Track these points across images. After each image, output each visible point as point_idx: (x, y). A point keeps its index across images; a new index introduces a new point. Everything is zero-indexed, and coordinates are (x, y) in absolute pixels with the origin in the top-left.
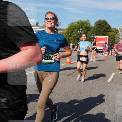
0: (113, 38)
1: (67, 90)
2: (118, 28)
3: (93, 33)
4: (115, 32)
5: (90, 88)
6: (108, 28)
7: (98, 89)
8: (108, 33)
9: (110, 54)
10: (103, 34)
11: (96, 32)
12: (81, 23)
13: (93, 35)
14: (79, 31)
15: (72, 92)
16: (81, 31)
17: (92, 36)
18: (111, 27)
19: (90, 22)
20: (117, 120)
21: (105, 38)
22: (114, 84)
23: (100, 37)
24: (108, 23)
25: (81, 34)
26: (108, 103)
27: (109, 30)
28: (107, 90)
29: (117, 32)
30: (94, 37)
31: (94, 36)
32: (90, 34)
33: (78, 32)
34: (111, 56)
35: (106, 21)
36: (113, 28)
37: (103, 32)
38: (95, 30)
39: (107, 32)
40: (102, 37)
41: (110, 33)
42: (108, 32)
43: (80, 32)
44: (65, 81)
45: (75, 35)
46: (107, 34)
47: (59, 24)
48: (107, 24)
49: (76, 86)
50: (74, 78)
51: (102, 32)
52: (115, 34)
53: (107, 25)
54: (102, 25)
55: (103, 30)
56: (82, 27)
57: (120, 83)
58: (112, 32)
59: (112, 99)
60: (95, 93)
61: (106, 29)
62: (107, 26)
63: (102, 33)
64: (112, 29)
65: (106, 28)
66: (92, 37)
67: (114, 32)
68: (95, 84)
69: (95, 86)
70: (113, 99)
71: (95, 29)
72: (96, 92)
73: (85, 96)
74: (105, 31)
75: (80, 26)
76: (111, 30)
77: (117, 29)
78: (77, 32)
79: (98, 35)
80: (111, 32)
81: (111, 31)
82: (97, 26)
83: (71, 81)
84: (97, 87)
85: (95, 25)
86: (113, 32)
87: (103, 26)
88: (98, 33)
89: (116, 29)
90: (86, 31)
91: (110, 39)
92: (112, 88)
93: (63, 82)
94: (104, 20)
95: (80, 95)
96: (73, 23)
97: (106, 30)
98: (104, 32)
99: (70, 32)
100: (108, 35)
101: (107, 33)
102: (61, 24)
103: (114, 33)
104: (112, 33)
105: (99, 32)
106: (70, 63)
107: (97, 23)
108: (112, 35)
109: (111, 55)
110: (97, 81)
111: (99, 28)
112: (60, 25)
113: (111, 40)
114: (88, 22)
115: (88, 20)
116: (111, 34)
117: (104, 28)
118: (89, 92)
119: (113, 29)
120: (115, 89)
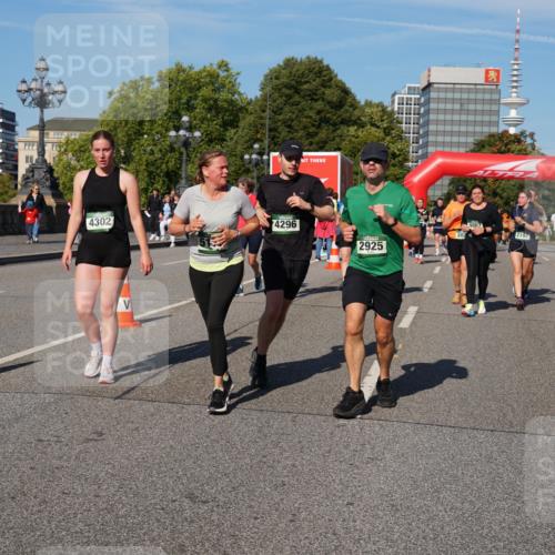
1: (112, 490)
2: (393, 102)
3: (259, 136)
4: (378, 127)
5: (248, 461)
6: (339, 105)
7: (294, 465)
8: (339, 132)
10: (317, 139)
11: (270, 130)
12: (184, 82)
13: (256, 146)
14: (177, 129)
15: (146, 497)
16: (190, 129)
17: (254, 156)
18: (354, 98)
19: (238, 74)
21: (324, 160)
22: (382, 426)
24: (339, 77)
25: (186, 144)
26: (350, 545)
27: (344, 116)
28: (344, 466)
29: (387, 121)
30: (265, 157)
31: (261, 154)
32: (242, 141)
33: (173, 133)
35: (325, 63)
36: (368, 104)
37: (312, 130)
38: (267, 122)
40: (309, 158)
41: (352, 129)
42: (343, 129)
43: (182, 132)
44: (101, 434)
45: (152, 153)
46: (337, 139)
47: (54, 93)
48: (331, 79)
49: (168, 455)
50: (152, 410)
51: (305, 128)
52: (382, 135)
53: (330, 87)
54: (305, 86)
55: (312, 114)
56: (190, 108)
57: (417, 416)
58: (362, 126)
59: (376, 516)
60: (276, 487)
61: (328, 107)
62: (331, 94)
63: (310, 135)
64: (362, 109)
65: (329, 103)
66: (250, 160)
67: (373, 125)
68: (274, 438)
69: (276, 445)
70: (381, 513)
71: (264, 111)
73: (221, 510)
74: (326, 121)
75: (179, 99)
76: (357, 113)
77: (389, 109)
78: (164, 136)
80: (359, 123)
81: (353, 118)
83: (137, 429)
84: (287, 454)
85: (262, 89)
86: (369, 127)
87: (313, 96)
88: (284, 133)
89: (384, 110)
90: (215, 126)
91: (351, 166)
92: (373, 449)
93: (88, 440)
94: (317, 62)
95: (188, 513)
96: (135, 85)
97: (328, 115)
98: (319, 127)
99: (126, 140)
101: (334, 131)
102: (65, 92)
103: (374, 129)
104: (362, 133)
105: (289, 126)
106: (132, 320)
107: (277, 78)
110: (289, 417)
111: (287, 109)
112: (60, 101)
114: (222, 74)
115: (224, 65)
116: (357, 137)
117: (319, 105)
118: (241, 485)
119: (368, 110)
120: (388, 456)
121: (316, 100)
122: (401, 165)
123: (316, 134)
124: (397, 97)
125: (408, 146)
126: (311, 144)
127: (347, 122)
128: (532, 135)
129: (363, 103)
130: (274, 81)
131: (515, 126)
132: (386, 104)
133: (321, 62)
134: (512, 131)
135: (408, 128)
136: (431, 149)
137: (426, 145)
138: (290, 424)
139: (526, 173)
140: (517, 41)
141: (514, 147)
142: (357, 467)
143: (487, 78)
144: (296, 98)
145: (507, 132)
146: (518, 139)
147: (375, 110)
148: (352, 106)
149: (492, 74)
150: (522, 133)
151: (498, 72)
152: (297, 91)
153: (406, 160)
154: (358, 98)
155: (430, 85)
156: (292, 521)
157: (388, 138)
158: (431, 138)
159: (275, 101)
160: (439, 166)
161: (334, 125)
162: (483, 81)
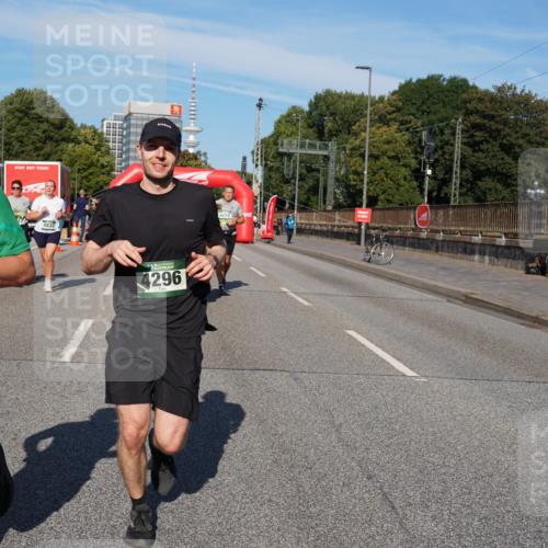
0: (85, 170)
2: (102, 126)
4: (91, 144)
6: (60, 127)
7: (17, 399)
8: (60, 147)
9: (74, 238)
10: (42, 152)
11: (6, 144)
18: (72, 122)
20: (97, 516)
21: (48, 168)
23: (26, 166)
24: (61, 105)
27: (66, 135)
28: (56, 397)
29: (98, 140)
34: (78, 247)
36: (84, 127)
37: (39, 145)
38: (3, 138)
39: (57, 142)
40: (35, 166)
41: (71, 145)
42: (63, 145)
46: (59, 153)
48: (53, 106)
51: (33, 143)
52: (91, 149)
55: (39, 133)
58: (79, 143)
61: (51, 128)
62: (55, 118)
63: (37, 149)
64: (79, 130)
65: (53, 124)
67: (87, 142)
72: (8, 412)
74: (51, 138)
76: (74, 133)
77: (99, 131)
79: (16, 157)
80: (76, 141)
81: (71, 137)
82: (10, 117)
84: (11, 391)
86: (83, 144)
87: (39, 119)
88: (16, 146)
89: (95, 131)
91: (68, 173)
94: (42, 92)
97: (52, 134)
98: (45, 143)
100: (65, 156)
101: (57, 146)
103: (87, 145)
104: (78, 149)
105: (21, 142)
107: (11, 104)
108: (81, 156)
109: (77, 243)
110: (15, 363)
111: (19, 128)
113: (76, 175)
116: (74, 151)
117: (45, 126)
119: (83, 131)
120: (90, 388)
121: (42, 122)
122: (109, 174)
123: (42, 148)
124: (105, 123)
125: (114, 159)
126: (38, 156)
127: (67, 140)
128: (205, 154)
129: (79, 125)
130: (9, 106)
131: (193, 147)
132: (97, 127)
133: (46, 93)
134: (191, 151)
135: (114, 145)
136: (131, 162)
137: (128, 159)
138: (16, 368)
139: (200, 181)
140: (194, 86)
141: (193, 162)
142: (67, 398)
143: (172, 112)
144: (26, 120)
145: (187, 151)
146: (195, 156)
147: (88, 131)
148: (70, 127)
149: (176, 109)
150: (199, 152)
151: (180, 107)
152: (27, 114)
153: (113, 170)
154: (75, 122)
155: (130, 114)
156: (14, 439)
157: (99, 153)
158: (132, 154)
159: (9, 121)
160: (136, 175)
161: (57, 141)
162: (169, 113)
